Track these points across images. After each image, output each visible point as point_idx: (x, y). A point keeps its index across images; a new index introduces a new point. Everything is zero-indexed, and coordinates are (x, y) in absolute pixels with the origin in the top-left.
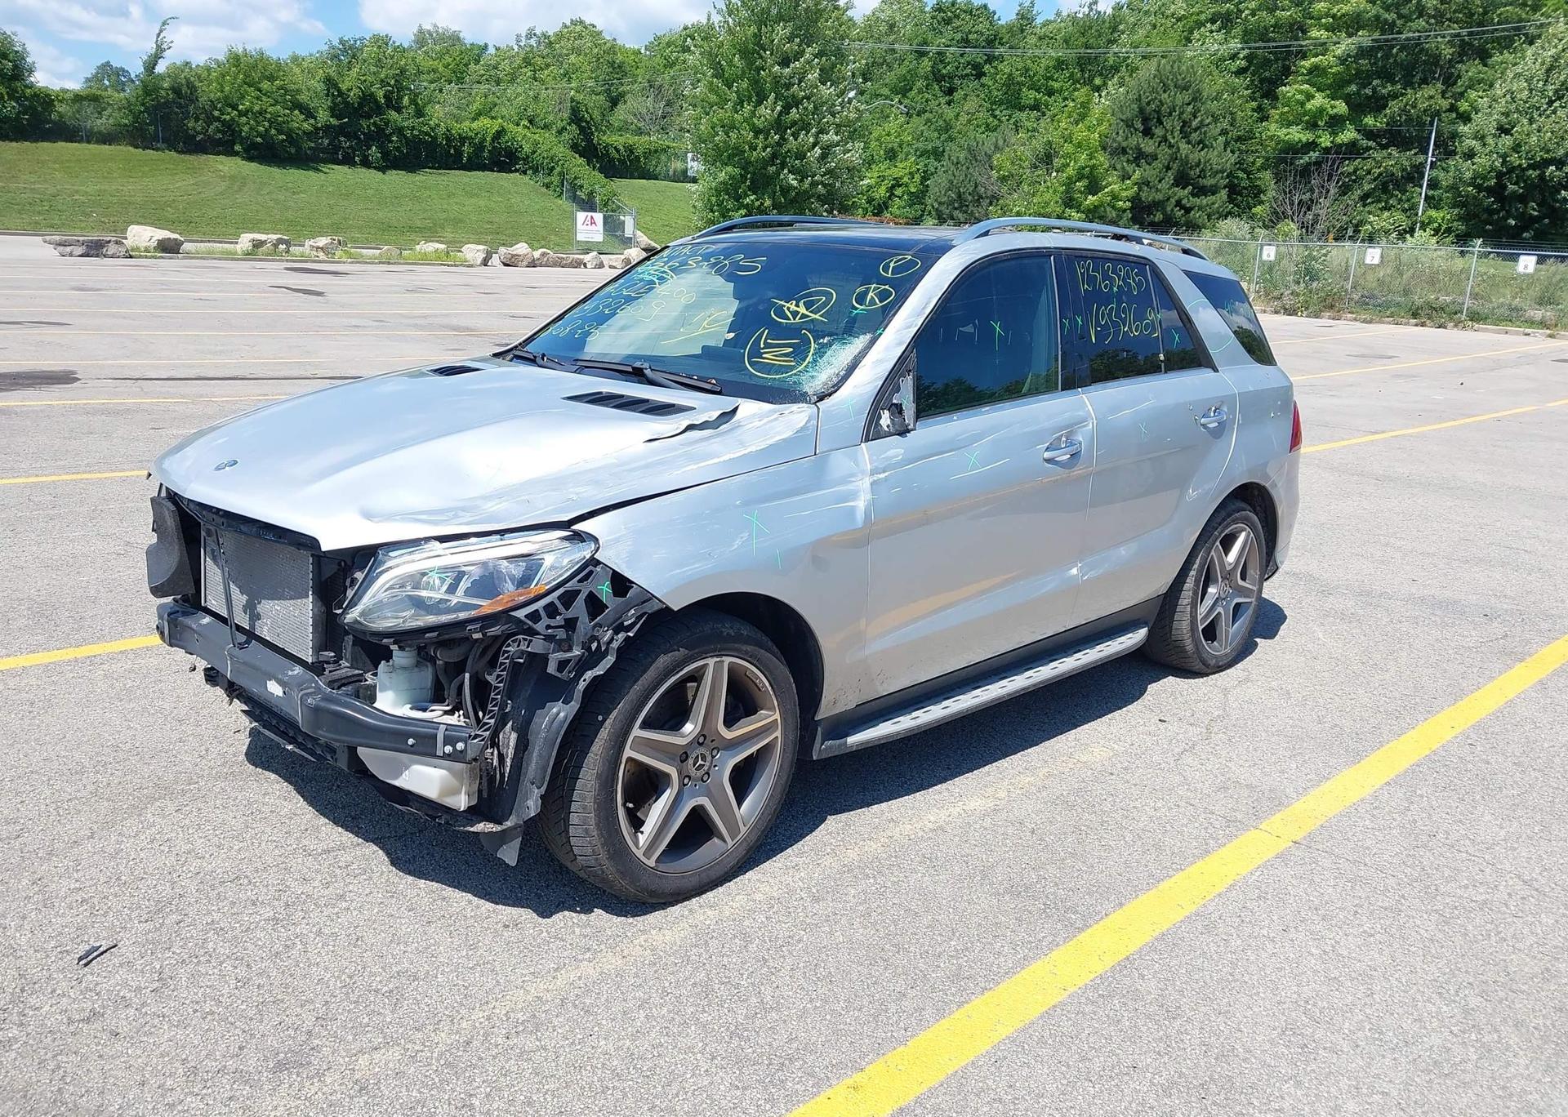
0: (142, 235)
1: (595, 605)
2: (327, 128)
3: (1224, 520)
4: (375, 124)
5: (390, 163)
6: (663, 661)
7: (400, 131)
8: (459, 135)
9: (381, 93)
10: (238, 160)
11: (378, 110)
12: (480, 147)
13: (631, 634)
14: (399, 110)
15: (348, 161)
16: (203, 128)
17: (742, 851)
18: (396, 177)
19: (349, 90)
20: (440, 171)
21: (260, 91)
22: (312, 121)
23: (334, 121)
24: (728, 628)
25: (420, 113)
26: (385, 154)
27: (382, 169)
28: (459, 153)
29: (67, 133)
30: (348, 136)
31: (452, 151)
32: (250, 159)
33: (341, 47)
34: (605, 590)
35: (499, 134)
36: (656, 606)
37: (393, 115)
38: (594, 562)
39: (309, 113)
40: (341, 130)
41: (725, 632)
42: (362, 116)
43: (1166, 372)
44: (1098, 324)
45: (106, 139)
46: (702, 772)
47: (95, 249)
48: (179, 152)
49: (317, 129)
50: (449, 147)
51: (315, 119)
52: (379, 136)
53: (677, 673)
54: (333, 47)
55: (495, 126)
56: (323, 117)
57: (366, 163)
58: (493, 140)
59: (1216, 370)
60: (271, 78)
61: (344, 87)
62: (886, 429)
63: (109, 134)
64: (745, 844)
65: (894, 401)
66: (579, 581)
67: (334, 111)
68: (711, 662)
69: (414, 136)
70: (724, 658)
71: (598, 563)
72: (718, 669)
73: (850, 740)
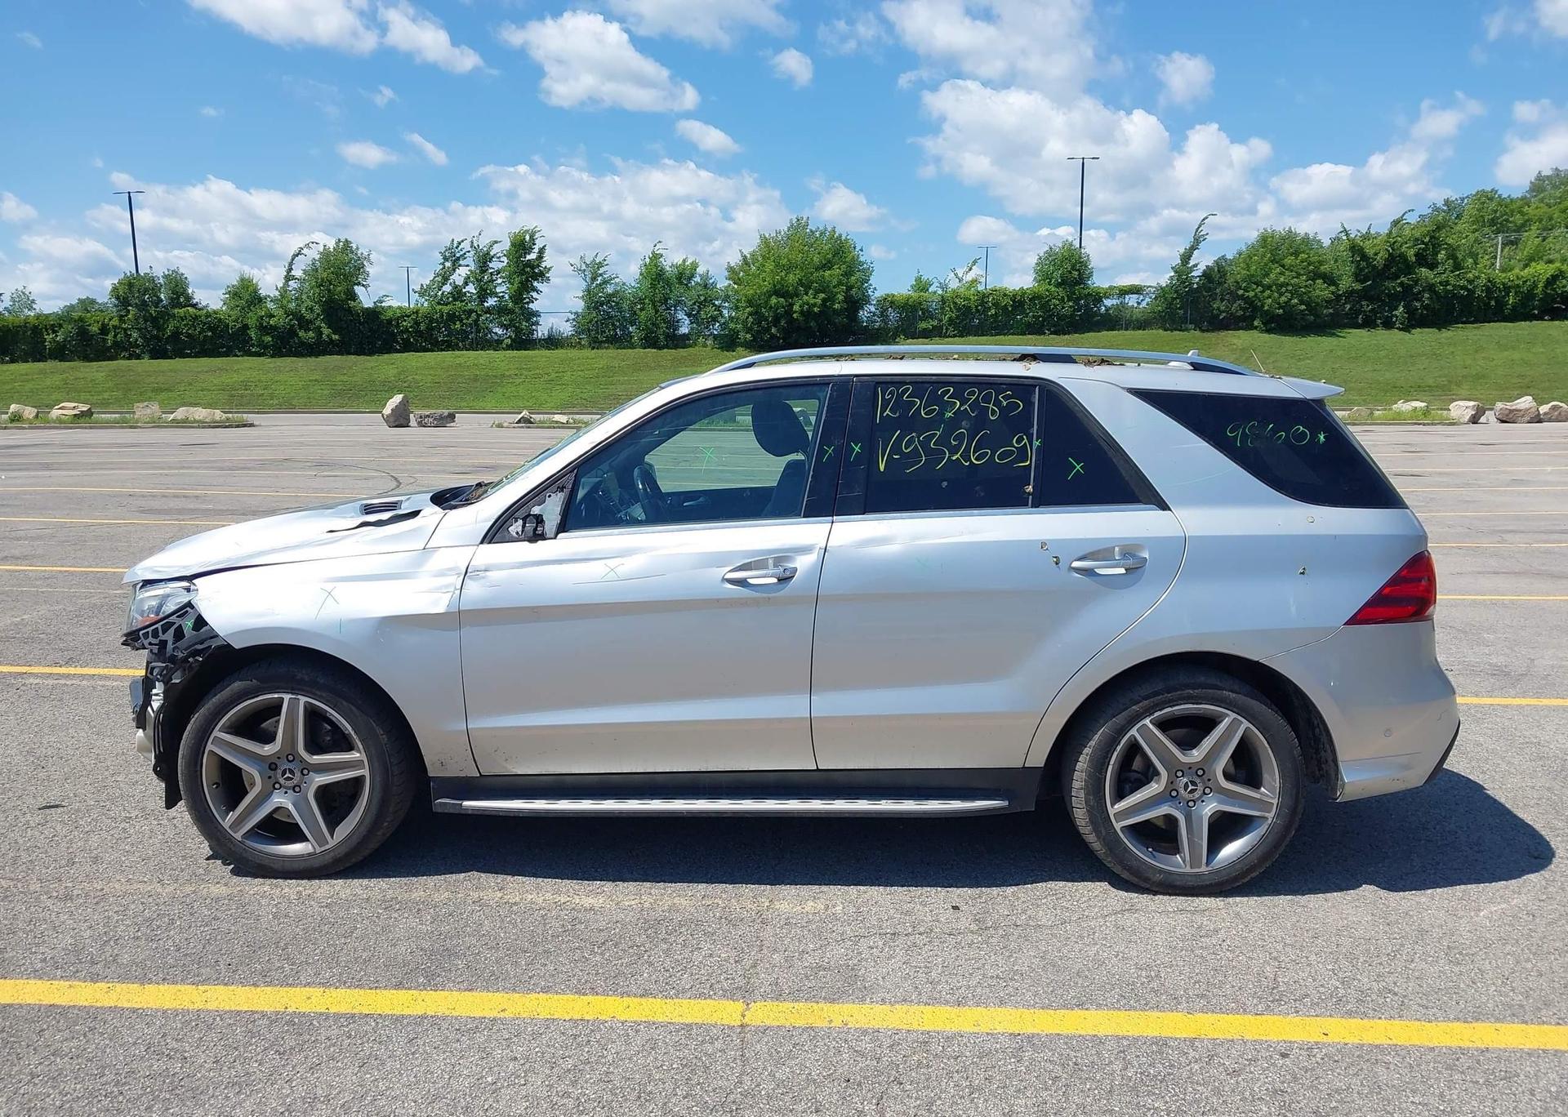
1: (179, 634)
2: (1350, 293)
4: (1401, 283)
5: (1415, 321)
6: (237, 685)
7: (1431, 288)
8: (1504, 284)
9: (1412, 252)
10: (1255, 333)
11: (1408, 269)
12: (1529, 296)
13: (201, 659)
14: (1432, 266)
15: (1369, 324)
16: (1227, 307)
17: (328, 858)
18: (1423, 337)
19: (1376, 254)
20: (1475, 325)
21: (1283, 266)
22: (1332, 288)
23: (1358, 286)
25: (1457, 266)
26: (1410, 311)
27: (1406, 328)
28: (1501, 304)
29: (1113, 322)
30: (1371, 299)
31: (1493, 303)
32: (1269, 331)
33: (1445, 208)
34: (188, 624)
35: (1554, 279)
36: (214, 644)
37: (1424, 271)
38: (189, 605)
39: (1330, 280)
40: (1365, 295)
41: (299, 676)
42: (1388, 278)
43: (1035, 506)
44: (896, 450)
45: (1142, 324)
46: (289, 784)
48: (1203, 331)
49: (1338, 297)
50: (1490, 299)
51: (1337, 285)
52: (1407, 294)
53: (253, 698)
54: (1436, 209)
55: (1551, 270)
56: (1346, 283)
57: (1388, 325)
58: (1546, 287)
59: (1167, 509)
60: (1296, 254)
61: (1370, 252)
62: (516, 535)
63: (1145, 321)
65: (532, 514)
66: (177, 617)
67: (1358, 276)
68: (286, 697)
69: (1447, 292)
70: (299, 697)
71: (192, 607)
72: (293, 704)
73: (466, 803)
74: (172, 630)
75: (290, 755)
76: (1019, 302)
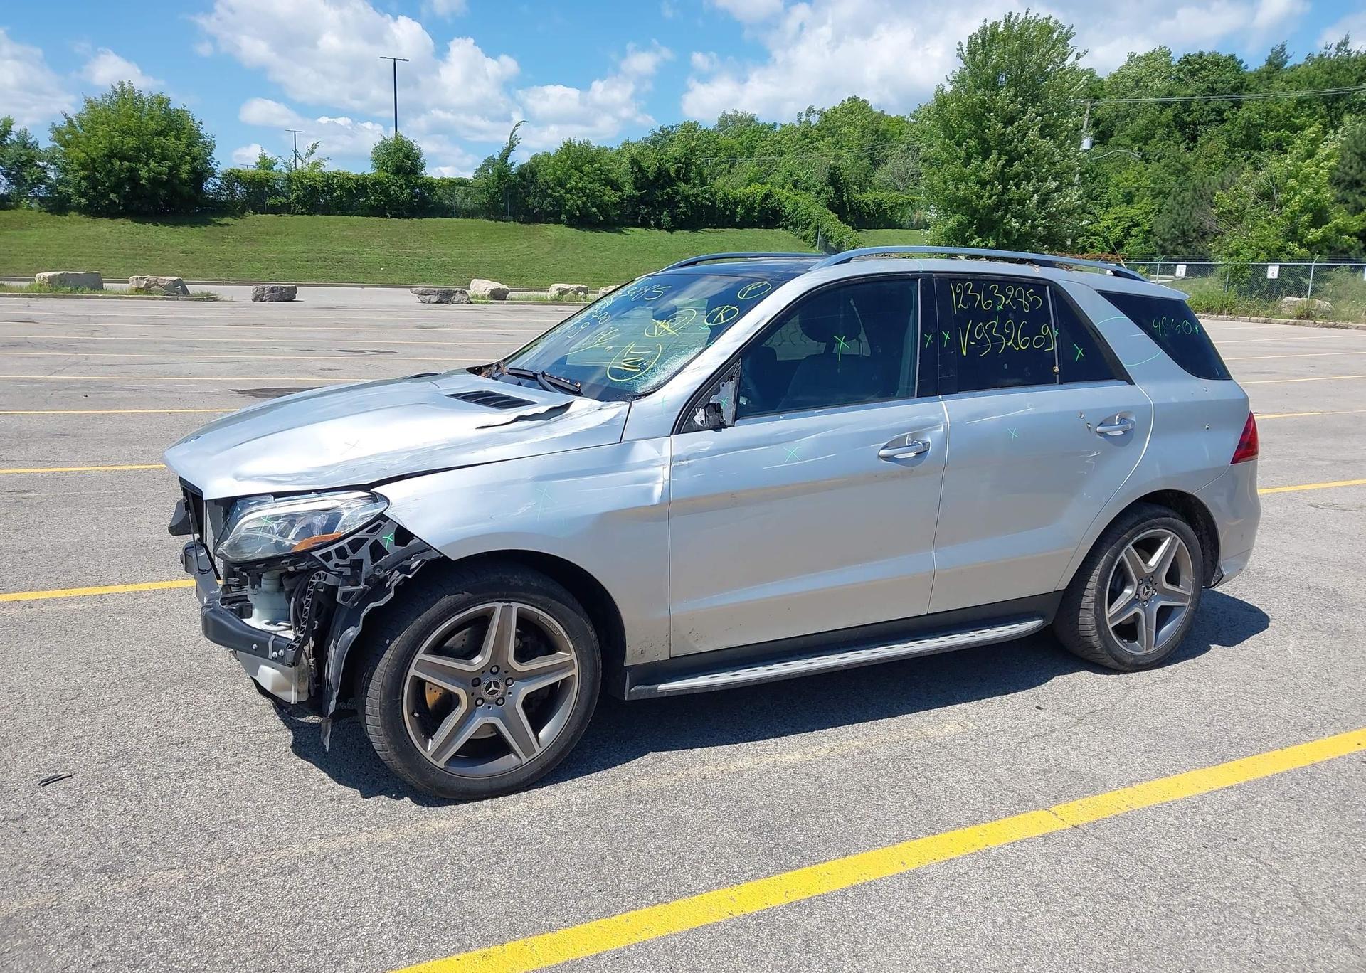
0: (481, 286)
1: (377, 550)
2: (631, 198)
3: (1136, 524)
4: (667, 194)
5: (679, 224)
6: (446, 600)
7: (686, 199)
8: (734, 199)
9: (673, 169)
10: (562, 227)
11: (671, 182)
12: (750, 209)
13: (410, 576)
14: (687, 181)
15: (645, 224)
16: (539, 203)
17: (537, 767)
18: (681, 236)
19: (649, 167)
20: (716, 230)
21: (582, 172)
22: (619, 194)
23: (636, 193)
24: (516, 580)
25: (703, 183)
26: (674, 217)
27: (671, 230)
28: (734, 214)
29: (443, 211)
30: (647, 204)
31: (728, 213)
32: (571, 226)
33: (661, 133)
34: (388, 539)
35: (767, 196)
36: (434, 556)
37: (682, 186)
38: (382, 517)
39: (616, 187)
40: (641, 200)
41: (513, 582)
42: (658, 188)
43: (1061, 383)
44: (972, 338)
45: (470, 214)
46: (493, 698)
47: (446, 298)
48: (520, 222)
49: (623, 200)
50: (726, 209)
51: (622, 191)
52: (671, 203)
53: (463, 611)
54: (655, 134)
55: (764, 189)
56: (628, 190)
57: (659, 226)
58: (761, 202)
59: (1132, 383)
60: (592, 162)
61: (644, 165)
62: (700, 424)
63: (472, 210)
64: (540, 762)
65: (711, 402)
66: (367, 532)
67: (637, 185)
68: (499, 606)
69: (698, 202)
70: (512, 604)
71: (386, 519)
72: (506, 612)
73: (662, 687)
74: (365, 549)
75: (495, 667)
76: (362, 186)
